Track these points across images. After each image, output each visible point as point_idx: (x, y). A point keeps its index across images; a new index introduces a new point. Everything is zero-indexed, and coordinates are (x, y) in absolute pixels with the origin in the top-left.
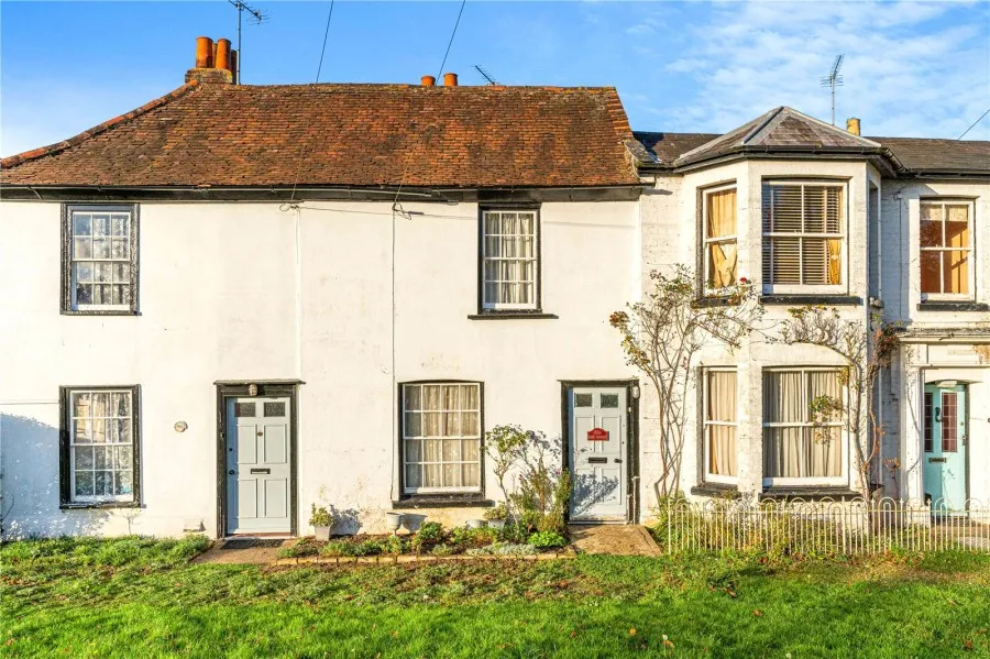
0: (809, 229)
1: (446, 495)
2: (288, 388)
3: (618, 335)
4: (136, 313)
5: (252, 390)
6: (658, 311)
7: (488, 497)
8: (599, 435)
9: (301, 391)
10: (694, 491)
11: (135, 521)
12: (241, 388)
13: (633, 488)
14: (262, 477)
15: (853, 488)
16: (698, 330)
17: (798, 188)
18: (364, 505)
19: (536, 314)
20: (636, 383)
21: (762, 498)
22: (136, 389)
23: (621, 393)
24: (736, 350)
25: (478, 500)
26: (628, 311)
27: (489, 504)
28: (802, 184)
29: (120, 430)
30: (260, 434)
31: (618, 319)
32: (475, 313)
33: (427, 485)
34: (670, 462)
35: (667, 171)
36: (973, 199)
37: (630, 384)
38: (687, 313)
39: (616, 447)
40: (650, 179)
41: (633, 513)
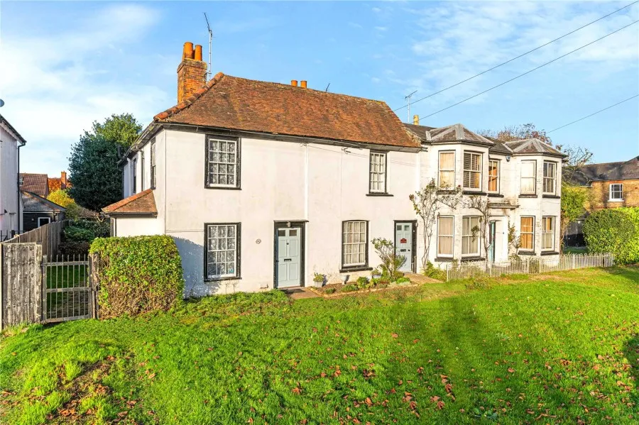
0: (473, 169)
1: (355, 267)
2: (301, 224)
3: (412, 203)
4: (240, 189)
5: (289, 224)
6: (424, 195)
7: (370, 266)
8: (404, 241)
9: (307, 224)
10: (436, 260)
11: (237, 286)
12: (283, 224)
13: (414, 260)
14: (288, 262)
15: (482, 256)
16: (438, 202)
17: (470, 155)
18: (329, 272)
19: (385, 194)
20: (416, 221)
21: (462, 261)
22: (239, 225)
23: (410, 224)
24: (454, 210)
25: (366, 268)
26: (416, 195)
27: (371, 269)
28: (472, 153)
29: (228, 243)
30: (288, 244)
31: (411, 197)
32: (368, 193)
33: (347, 263)
34: (427, 250)
35: (430, 143)
36: (500, 160)
37: (414, 222)
38: (434, 195)
39: (408, 245)
40: (426, 146)
41: (414, 269)
